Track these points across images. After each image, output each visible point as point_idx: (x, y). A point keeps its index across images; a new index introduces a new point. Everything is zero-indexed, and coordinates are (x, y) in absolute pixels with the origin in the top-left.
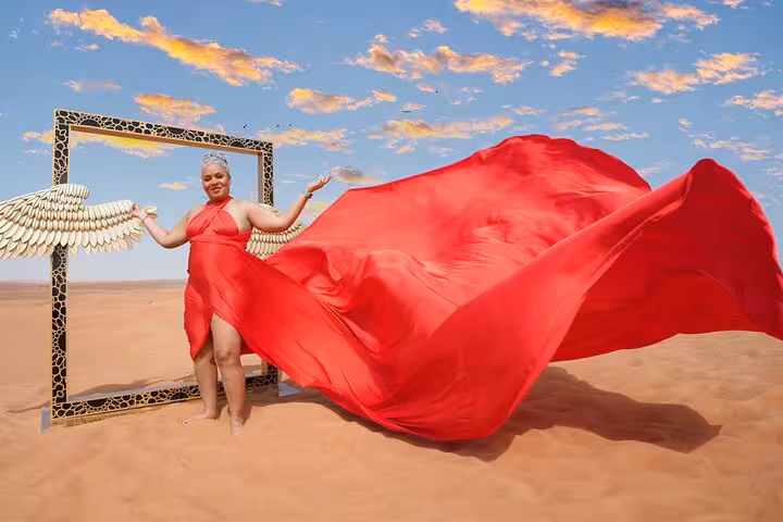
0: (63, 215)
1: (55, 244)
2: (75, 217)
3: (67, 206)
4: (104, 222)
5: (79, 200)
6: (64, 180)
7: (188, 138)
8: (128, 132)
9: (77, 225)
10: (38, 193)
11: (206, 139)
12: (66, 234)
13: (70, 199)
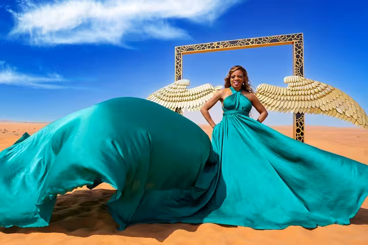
0: (179, 94)
1: (176, 107)
2: (184, 95)
3: (180, 90)
4: (196, 96)
5: (185, 87)
6: (180, 78)
7: (240, 45)
8: (208, 49)
9: (184, 98)
10: (169, 86)
11: (252, 43)
12: (180, 103)
13: (181, 87)
